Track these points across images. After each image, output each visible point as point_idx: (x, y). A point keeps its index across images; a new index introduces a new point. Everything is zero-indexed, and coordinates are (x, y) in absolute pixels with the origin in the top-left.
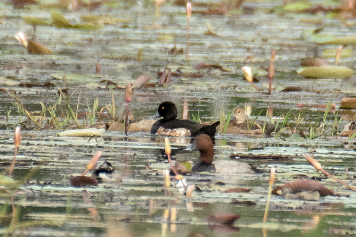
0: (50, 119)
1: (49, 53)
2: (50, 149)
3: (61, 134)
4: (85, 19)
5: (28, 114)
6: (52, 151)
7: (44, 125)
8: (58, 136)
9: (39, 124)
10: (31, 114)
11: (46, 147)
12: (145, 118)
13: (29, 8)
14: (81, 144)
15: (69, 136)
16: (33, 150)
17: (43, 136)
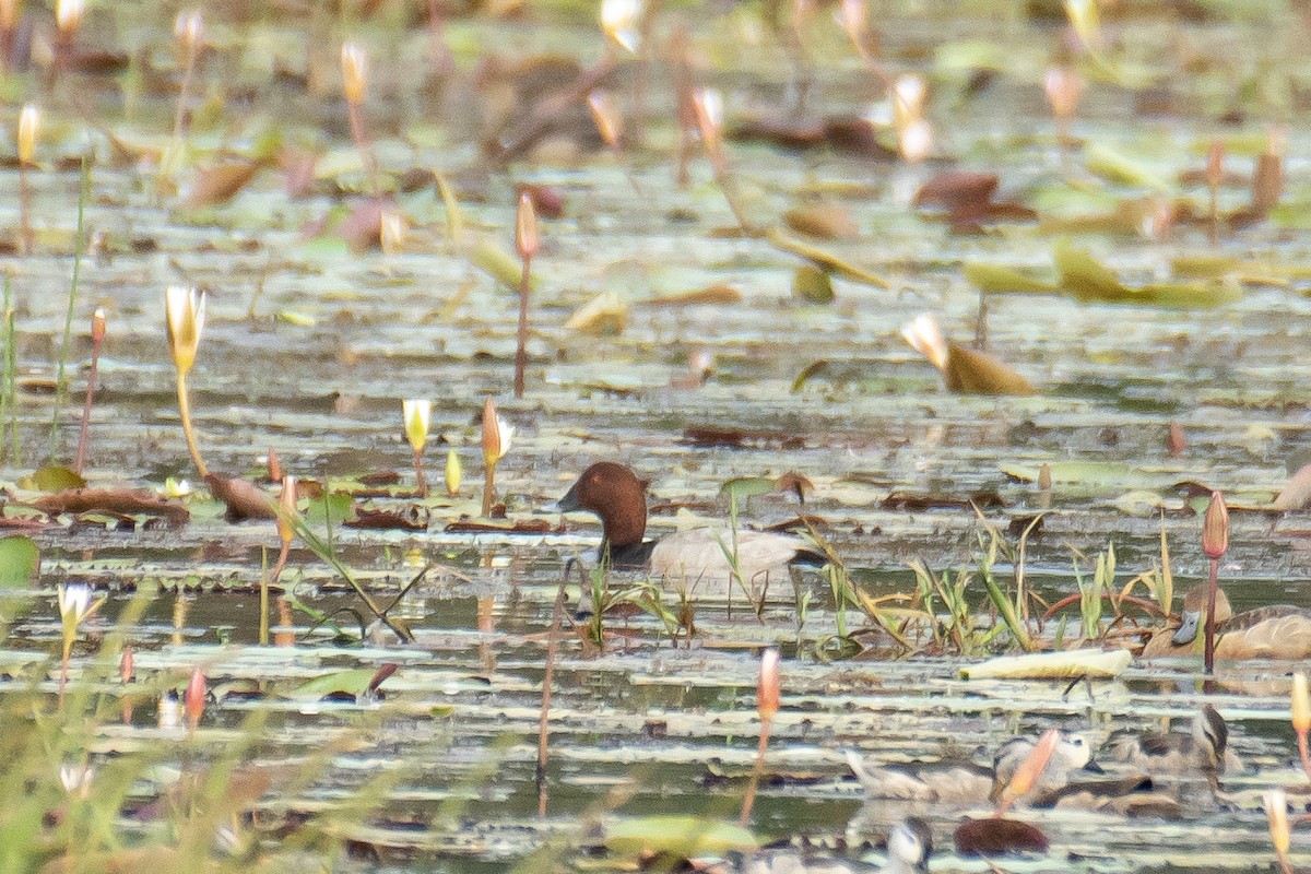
0: (947, 620)
1: (1023, 389)
2: (918, 725)
3: (973, 670)
4: (1183, 269)
5: (870, 602)
6: (922, 733)
7: (924, 640)
8: (966, 677)
9: (910, 638)
10: (879, 605)
11: (906, 718)
12: (1274, 614)
13: (998, 234)
14: (1032, 706)
15: (1003, 678)
16: (862, 731)
17: (909, 680)
